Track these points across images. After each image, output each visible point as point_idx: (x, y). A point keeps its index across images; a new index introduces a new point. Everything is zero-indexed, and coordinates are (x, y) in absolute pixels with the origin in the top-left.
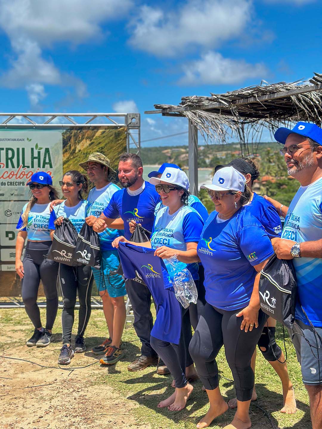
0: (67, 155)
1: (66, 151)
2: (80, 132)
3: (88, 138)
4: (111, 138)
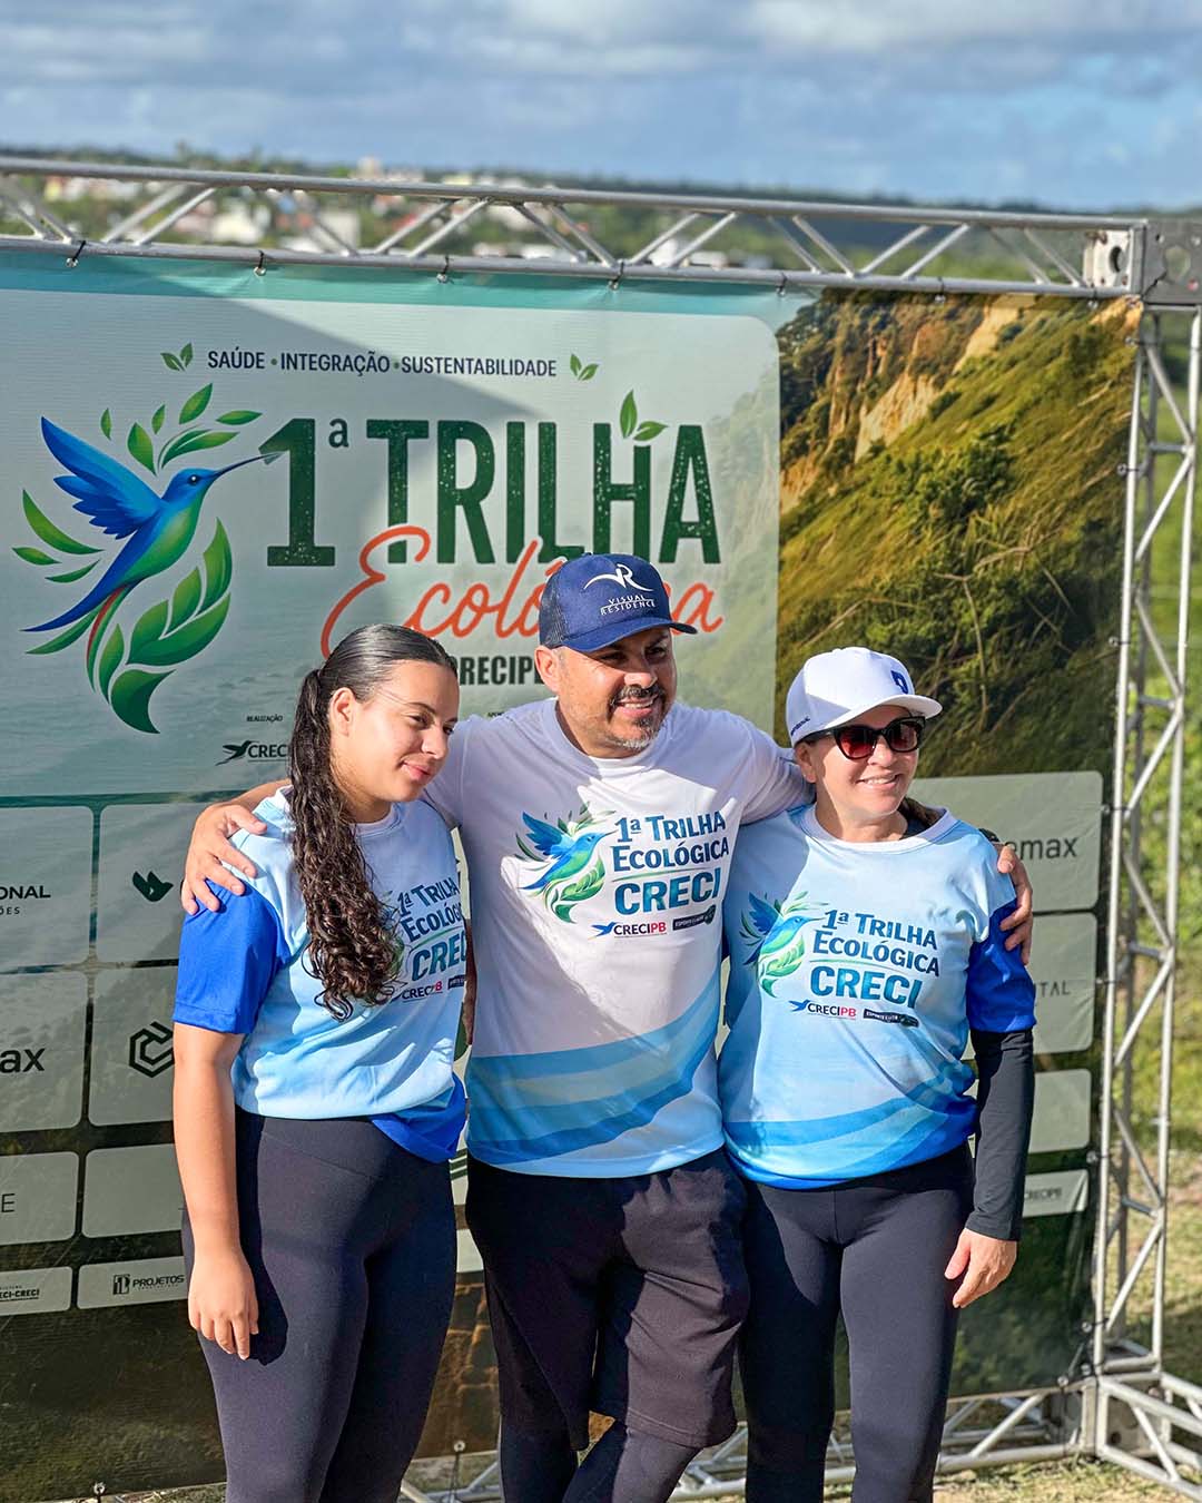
0: (807, 474)
1: (799, 450)
2: (882, 325)
3: (922, 367)
4: (1052, 369)
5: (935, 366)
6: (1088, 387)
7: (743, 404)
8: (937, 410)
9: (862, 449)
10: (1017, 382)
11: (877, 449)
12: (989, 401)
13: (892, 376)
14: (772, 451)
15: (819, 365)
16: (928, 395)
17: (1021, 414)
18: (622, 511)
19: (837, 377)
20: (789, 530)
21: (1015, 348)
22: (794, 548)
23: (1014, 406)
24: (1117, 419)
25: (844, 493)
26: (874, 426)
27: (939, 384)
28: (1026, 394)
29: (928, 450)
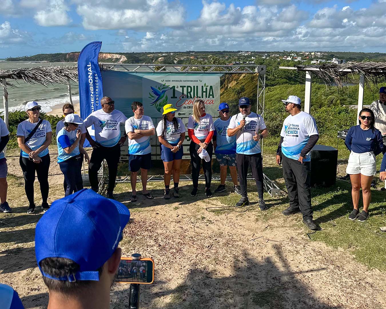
0: (223, 90)
1: (222, 88)
2: (231, 76)
3: (235, 80)
4: (249, 80)
5: (236, 80)
6: (253, 81)
7: (217, 84)
8: (236, 84)
9: (229, 88)
10: (245, 81)
11: (230, 87)
12: (242, 83)
13: (232, 81)
14: (219, 88)
15: (224, 80)
16: (236, 82)
17: (245, 84)
18: (204, 94)
19: (226, 81)
20: (221, 95)
21: (245, 78)
22: (221, 97)
23: (245, 83)
24: (256, 84)
25: (227, 92)
26: (230, 85)
27: (237, 82)
28: (246, 82)
29: (235, 88)
